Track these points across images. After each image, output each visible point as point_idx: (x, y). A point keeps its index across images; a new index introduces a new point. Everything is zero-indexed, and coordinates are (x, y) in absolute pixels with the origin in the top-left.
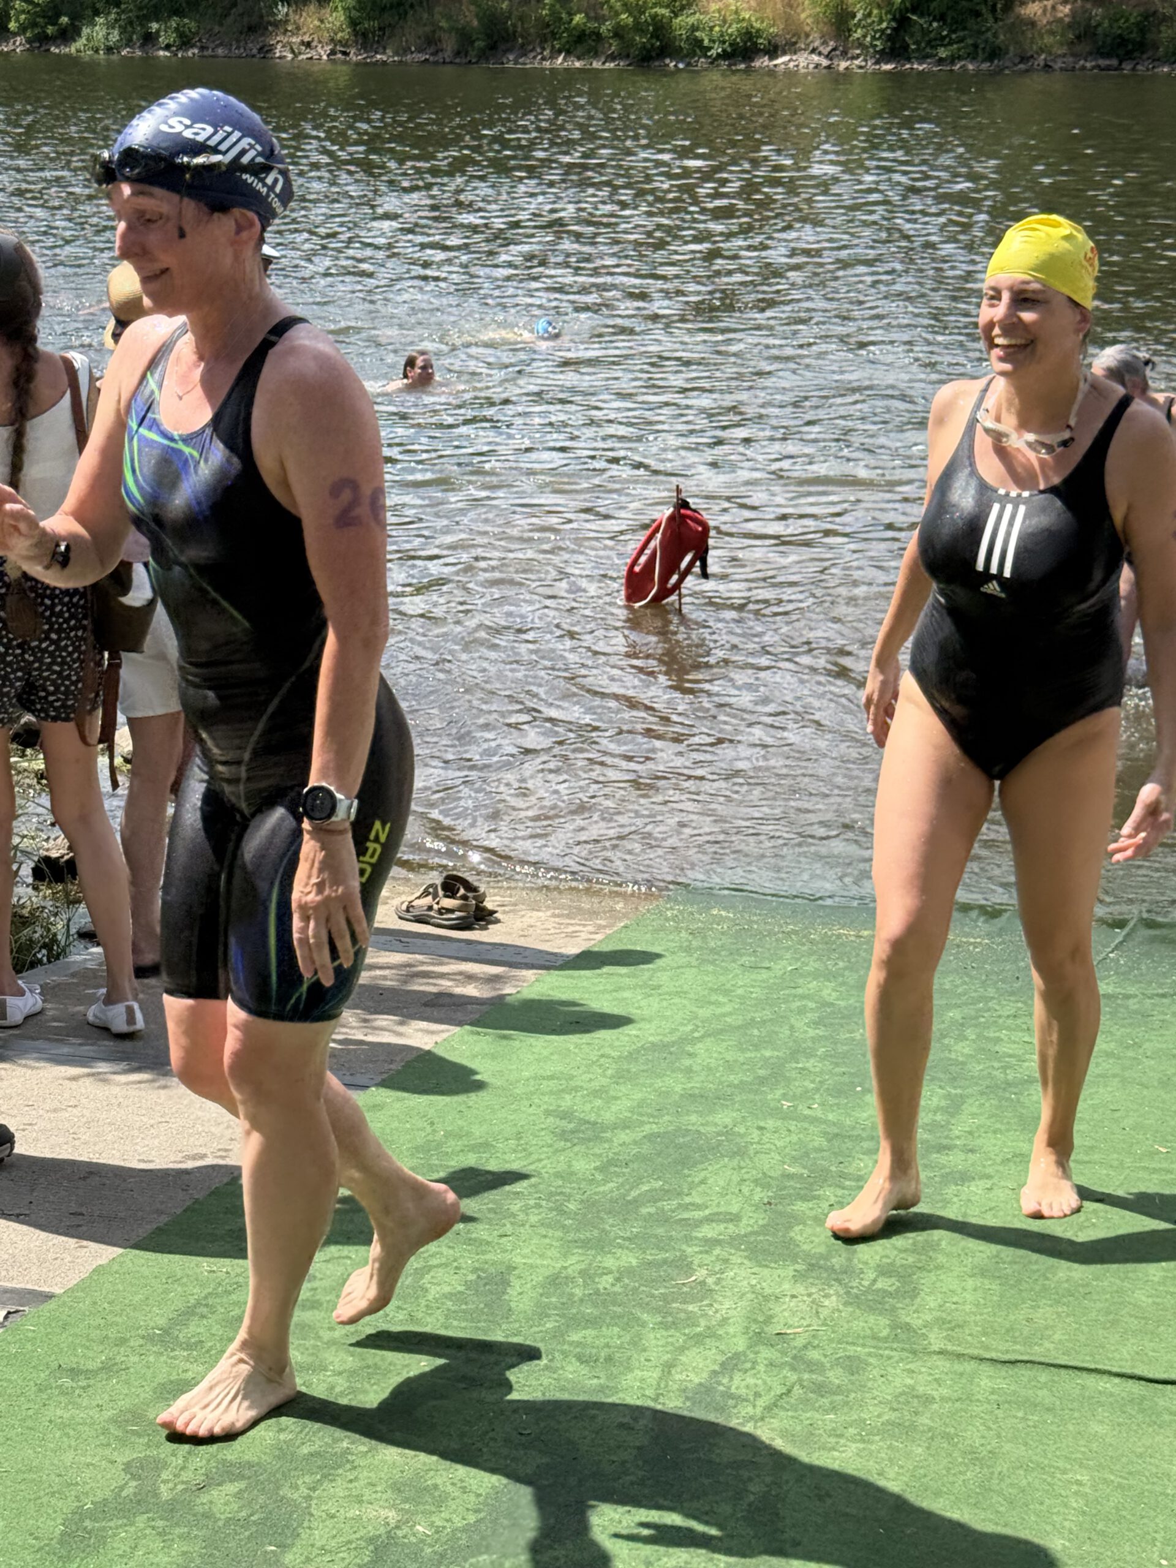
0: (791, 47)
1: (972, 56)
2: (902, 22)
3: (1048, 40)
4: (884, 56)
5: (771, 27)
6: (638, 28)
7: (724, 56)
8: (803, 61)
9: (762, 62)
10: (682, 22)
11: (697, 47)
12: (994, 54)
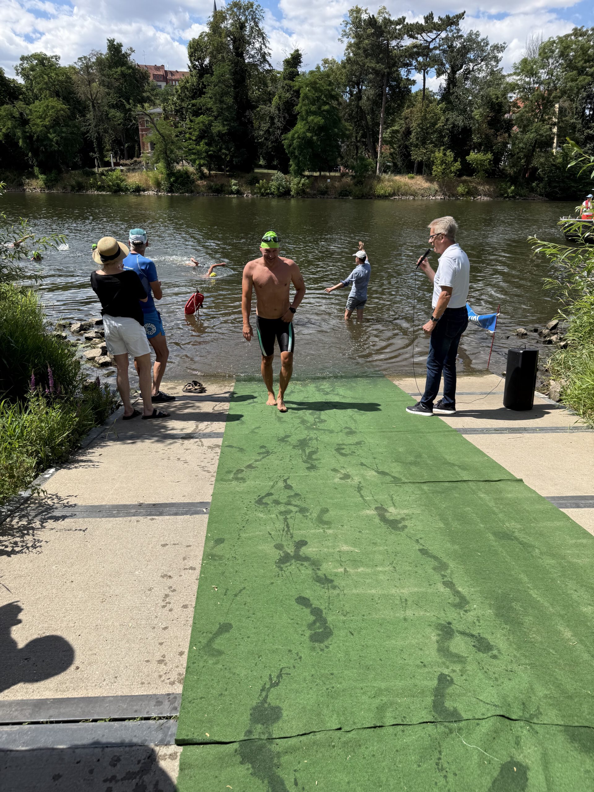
0: (147, 190)
1: (187, 192)
2: (172, 185)
3: (203, 189)
4: (169, 192)
5: (143, 186)
6: (113, 185)
7: (133, 191)
8: (151, 193)
9: (142, 193)
10: (123, 184)
11: (127, 190)
12: (192, 192)
